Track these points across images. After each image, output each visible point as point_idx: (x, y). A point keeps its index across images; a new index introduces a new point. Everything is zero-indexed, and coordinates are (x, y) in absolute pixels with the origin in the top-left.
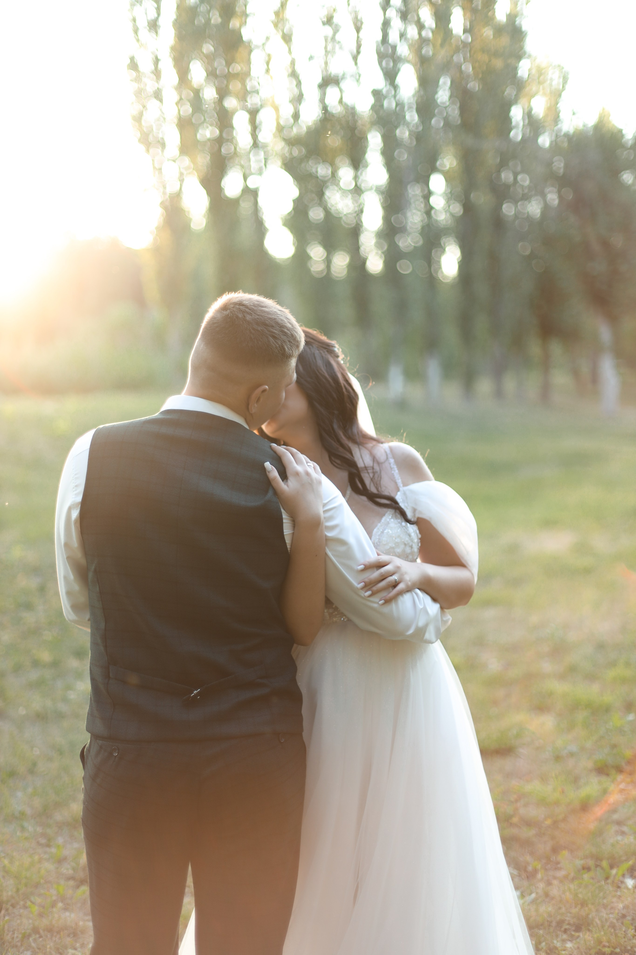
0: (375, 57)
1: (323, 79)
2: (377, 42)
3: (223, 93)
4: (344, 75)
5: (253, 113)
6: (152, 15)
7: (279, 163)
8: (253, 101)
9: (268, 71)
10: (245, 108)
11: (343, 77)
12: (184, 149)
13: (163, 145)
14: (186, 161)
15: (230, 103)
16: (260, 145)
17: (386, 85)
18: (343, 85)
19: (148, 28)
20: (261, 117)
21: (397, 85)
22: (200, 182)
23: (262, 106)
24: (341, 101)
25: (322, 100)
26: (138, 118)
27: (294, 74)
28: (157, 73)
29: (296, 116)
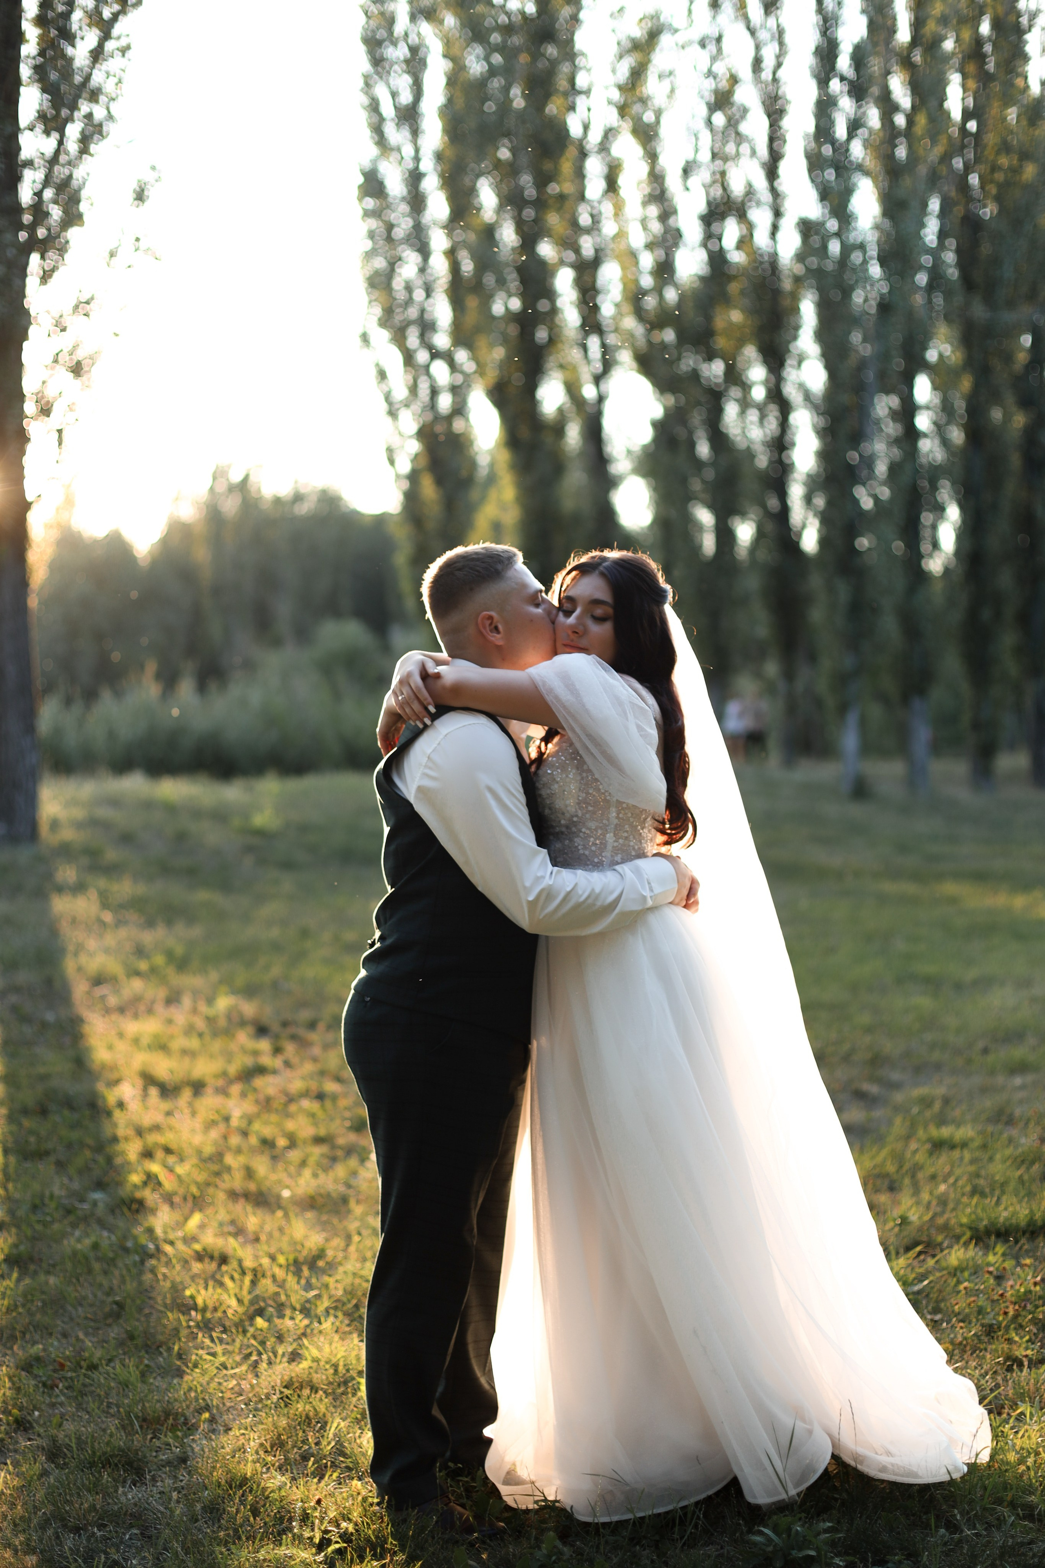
0: (803, 164)
2: (807, 135)
3: (529, 235)
6: (406, 98)
7: (633, 362)
10: (571, 263)
15: (546, 250)
19: (397, 121)
22: (490, 399)
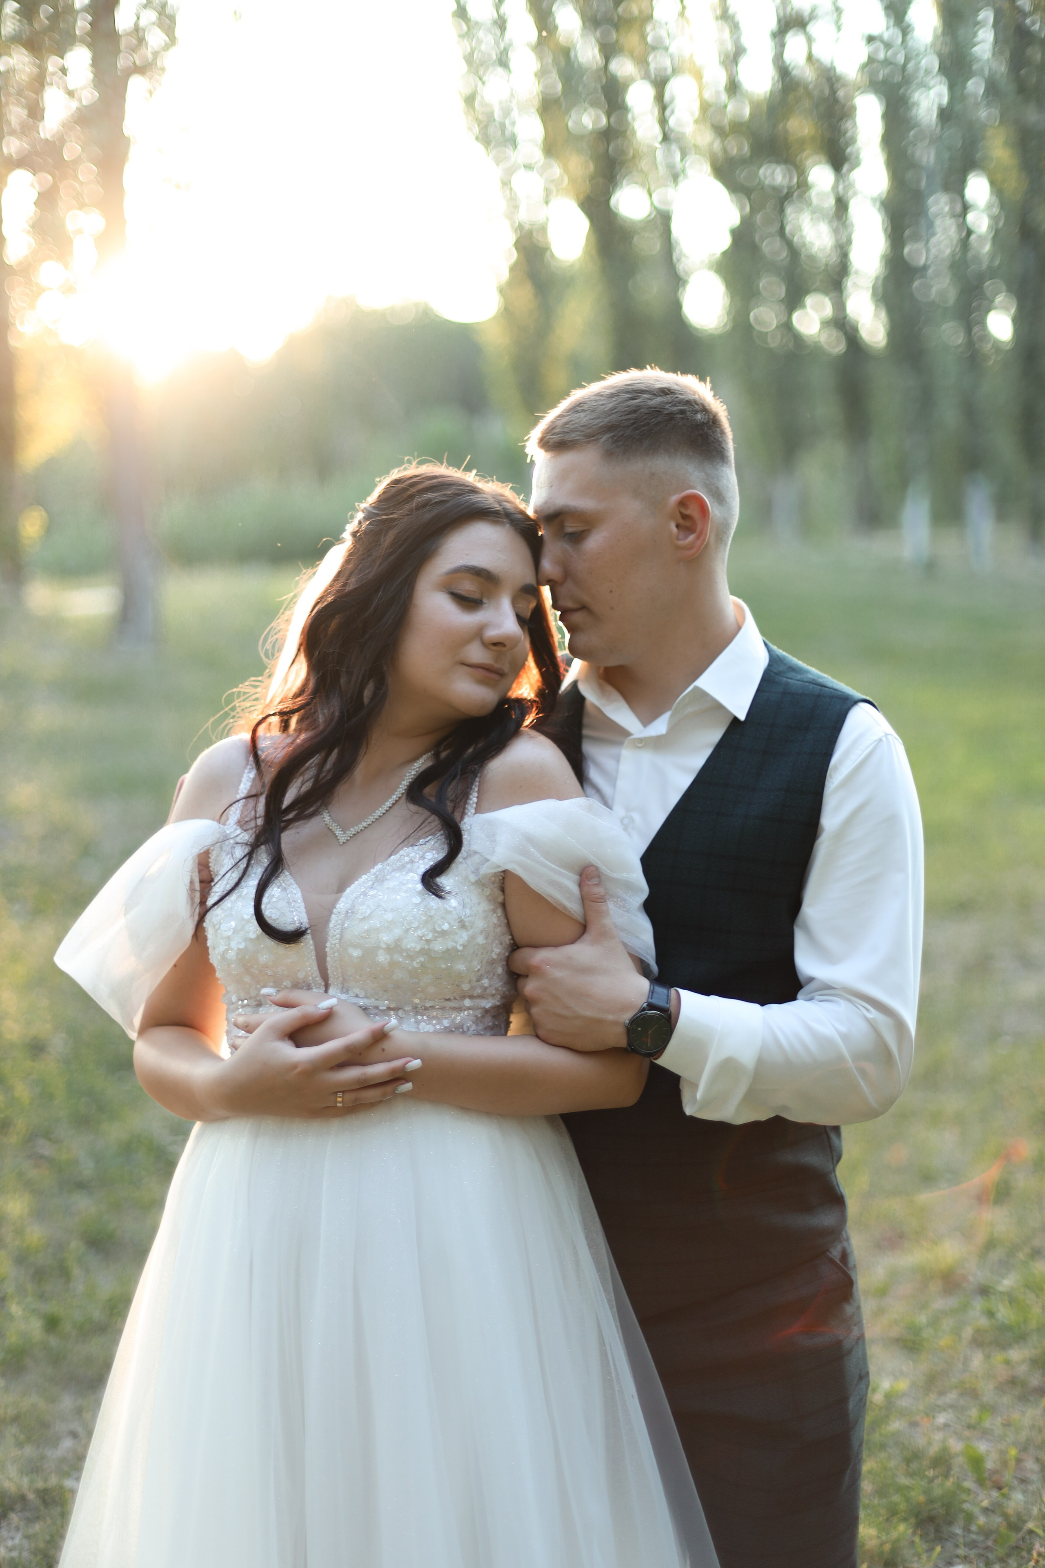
1: (779, 21)
3: (608, 51)
4: (813, 11)
5: (660, 84)
7: (707, 168)
8: (658, 62)
9: (682, 14)
10: (647, 76)
11: (812, 17)
12: (550, 148)
13: (512, 141)
14: (556, 170)
16: (672, 136)
17: (888, 28)
18: (811, 28)
20: (673, 88)
21: (909, 26)
22: (579, 206)
23: (675, 71)
24: (810, 57)
25: (778, 58)
26: (470, 100)
27: (725, 16)
28: (501, 24)
29: (733, 87)
